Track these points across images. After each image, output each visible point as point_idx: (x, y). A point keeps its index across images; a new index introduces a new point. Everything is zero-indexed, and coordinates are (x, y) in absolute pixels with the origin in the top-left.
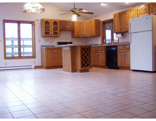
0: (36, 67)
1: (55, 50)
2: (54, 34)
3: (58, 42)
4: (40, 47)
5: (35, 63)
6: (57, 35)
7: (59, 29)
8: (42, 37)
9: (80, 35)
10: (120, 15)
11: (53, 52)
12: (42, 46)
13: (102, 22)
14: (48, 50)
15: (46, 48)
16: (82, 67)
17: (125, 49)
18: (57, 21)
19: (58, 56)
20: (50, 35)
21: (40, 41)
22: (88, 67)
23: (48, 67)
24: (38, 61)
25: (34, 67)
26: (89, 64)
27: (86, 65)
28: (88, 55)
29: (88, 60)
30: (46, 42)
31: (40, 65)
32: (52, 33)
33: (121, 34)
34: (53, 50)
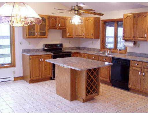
0: (16, 79)
1: (43, 58)
2: (40, 35)
3: (45, 44)
4: (22, 52)
5: (14, 73)
6: (45, 35)
7: (46, 28)
8: (23, 38)
9: (73, 35)
10: (134, 17)
11: (39, 60)
12: (24, 51)
13: (102, 20)
14: (32, 58)
15: (30, 56)
16: (87, 95)
17: (143, 68)
18: (45, 17)
19: (46, 65)
20: (35, 36)
21: (21, 43)
22: (94, 94)
23: (33, 81)
24: (18, 71)
25: (13, 79)
26: (96, 89)
27: (91, 91)
28: (95, 77)
29: (94, 84)
30: (29, 44)
31: (22, 75)
32: (37, 34)
33: (133, 43)
34: (39, 58)
